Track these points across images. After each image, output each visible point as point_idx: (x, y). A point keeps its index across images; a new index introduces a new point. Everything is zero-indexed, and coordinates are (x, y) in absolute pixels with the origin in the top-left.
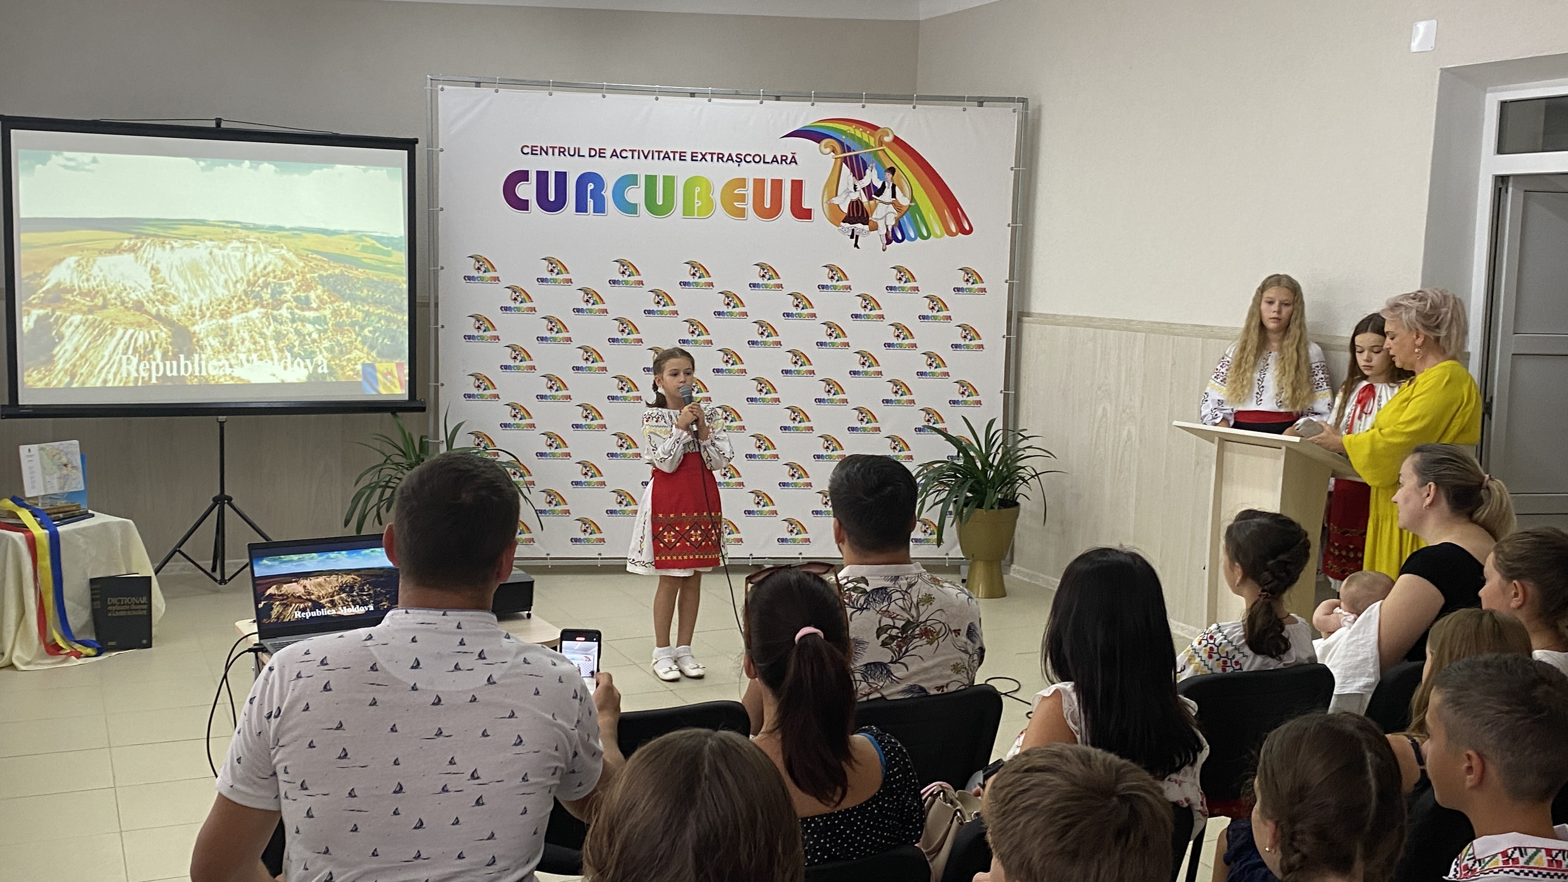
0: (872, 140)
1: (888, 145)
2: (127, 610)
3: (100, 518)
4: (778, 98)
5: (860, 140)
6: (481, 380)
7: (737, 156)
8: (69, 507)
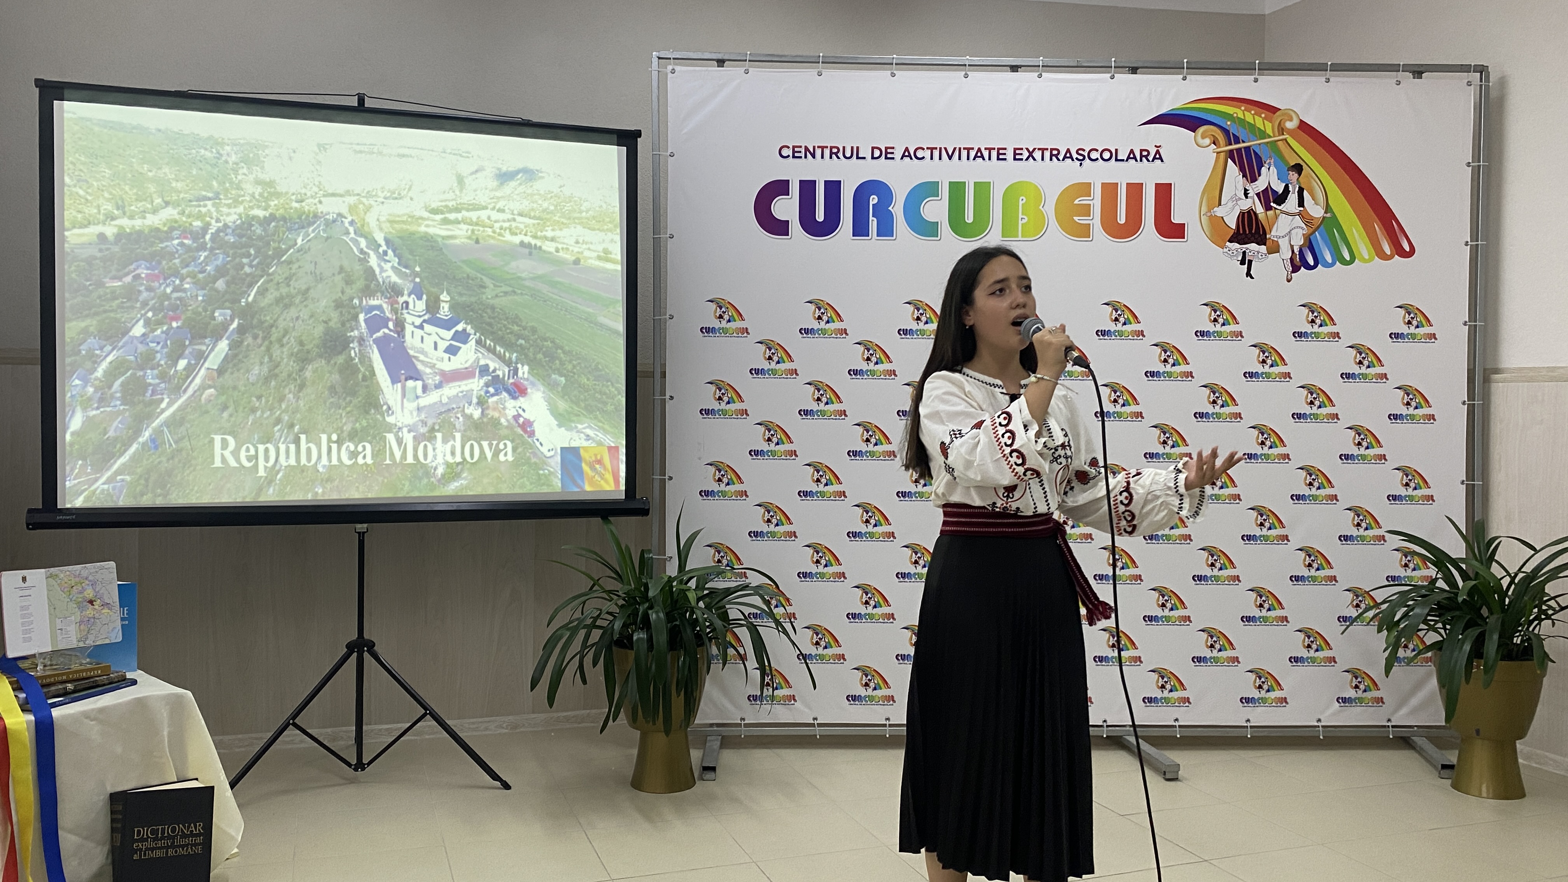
0: (1269, 125)
1: (1291, 132)
2: (168, 847)
3: (144, 687)
4: (1134, 70)
5: (1253, 127)
6: (723, 471)
7: (1077, 153)
8: (90, 670)
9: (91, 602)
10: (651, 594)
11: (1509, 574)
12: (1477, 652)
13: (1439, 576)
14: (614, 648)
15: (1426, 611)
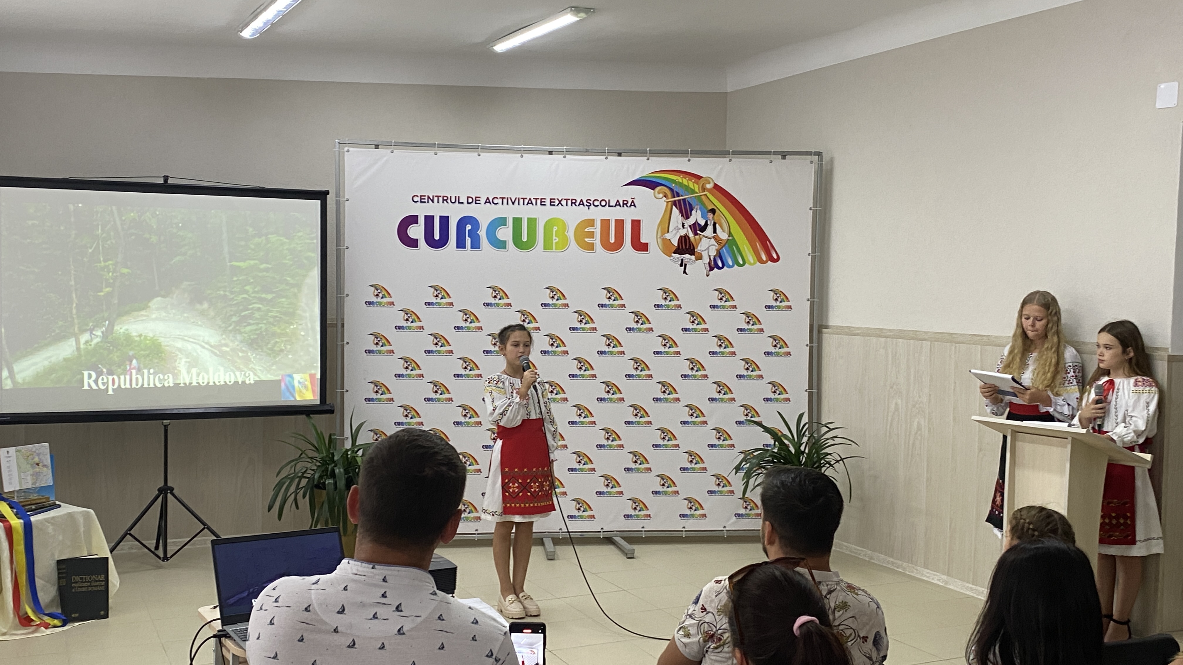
0: (696, 186)
1: (709, 191)
2: (88, 587)
3: (66, 509)
4: (620, 155)
5: (687, 187)
6: (379, 387)
7: (587, 202)
8: (40, 499)
9: (38, 464)
10: (335, 458)
14: (315, 489)
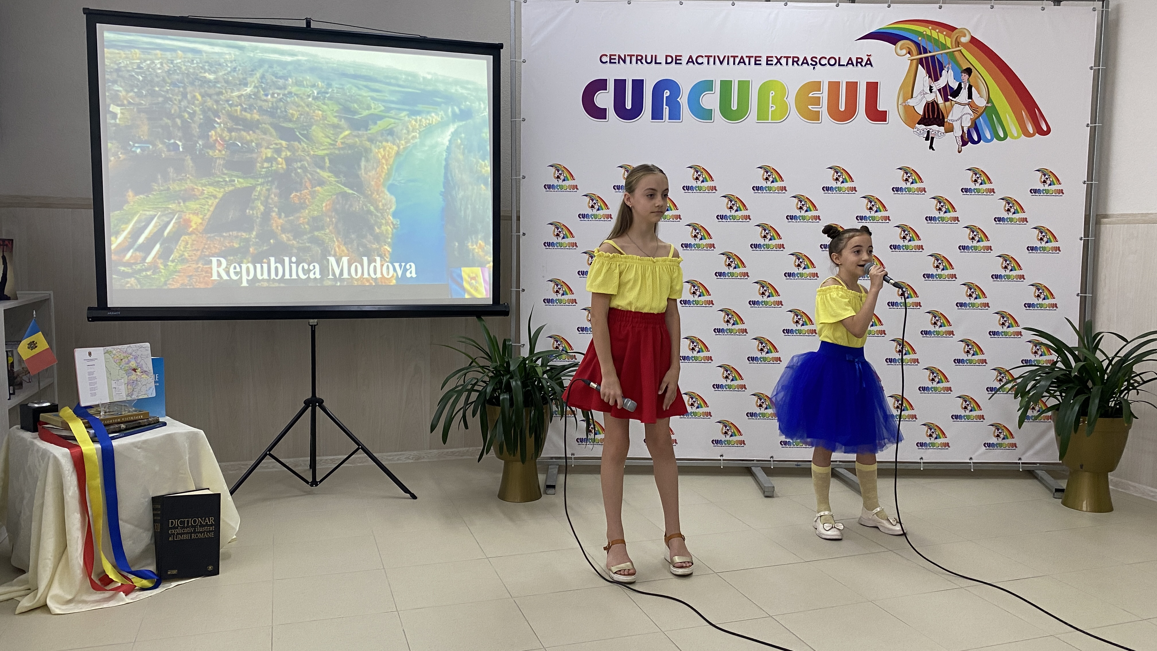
0: (948, 40)
1: (964, 45)
2: (191, 533)
3: (171, 428)
5: (937, 41)
6: (560, 286)
7: (812, 60)
8: (136, 415)
9: (135, 370)
10: (512, 368)
11: (1108, 358)
12: (1083, 411)
13: (1059, 359)
14: (486, 405)
15: (1049, 383)
